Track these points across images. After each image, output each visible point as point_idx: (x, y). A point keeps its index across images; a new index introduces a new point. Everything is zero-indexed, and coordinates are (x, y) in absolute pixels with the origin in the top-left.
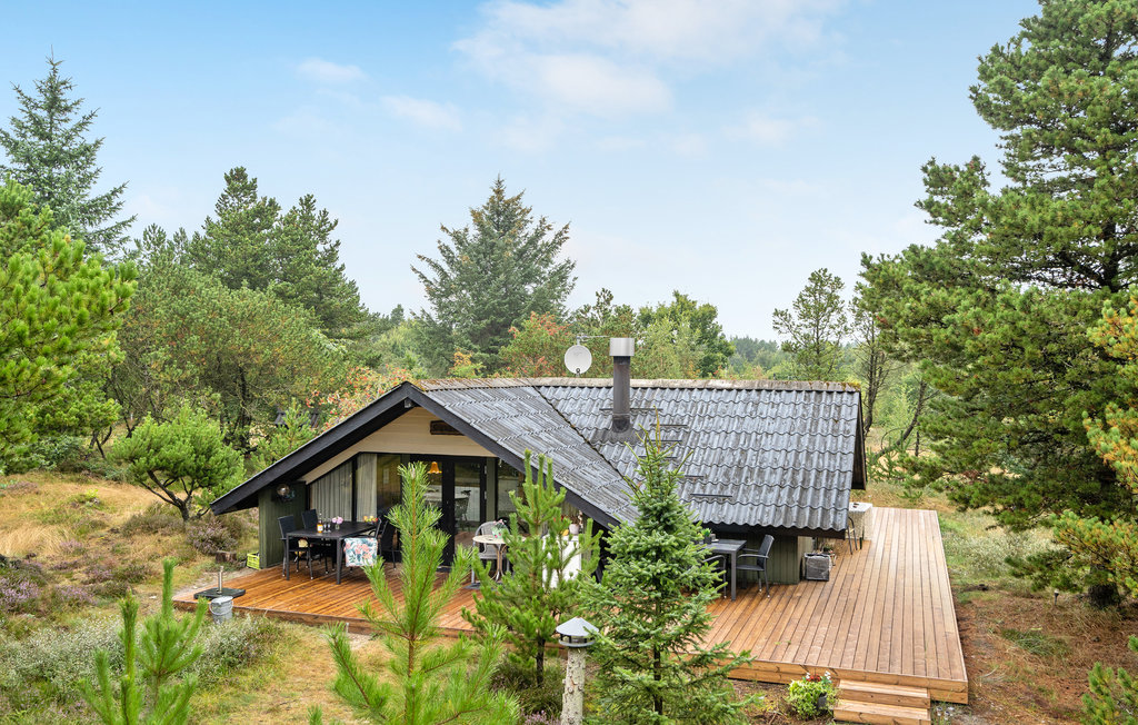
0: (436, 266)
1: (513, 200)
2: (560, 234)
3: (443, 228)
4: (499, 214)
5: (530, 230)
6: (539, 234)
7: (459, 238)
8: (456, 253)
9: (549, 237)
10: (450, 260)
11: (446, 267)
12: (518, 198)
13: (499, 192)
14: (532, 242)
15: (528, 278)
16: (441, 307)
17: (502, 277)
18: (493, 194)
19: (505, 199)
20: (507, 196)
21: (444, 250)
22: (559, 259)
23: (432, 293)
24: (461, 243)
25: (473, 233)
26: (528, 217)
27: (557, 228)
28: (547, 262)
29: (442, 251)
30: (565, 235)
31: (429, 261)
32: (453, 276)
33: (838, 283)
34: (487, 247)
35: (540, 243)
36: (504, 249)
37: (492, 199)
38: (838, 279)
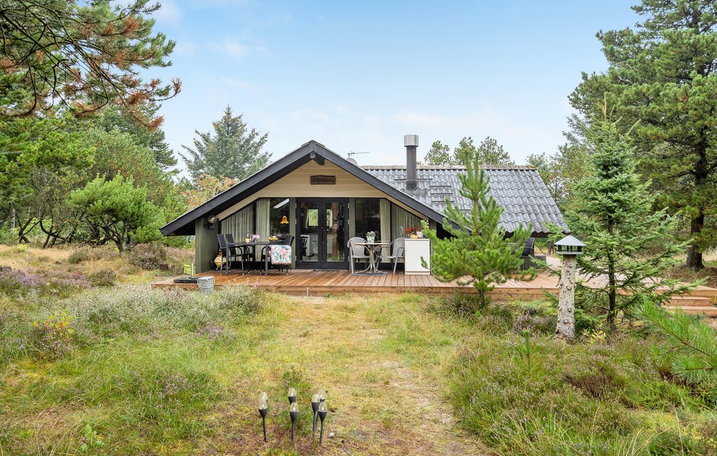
0: (192, 152)
1: (236, 118)
2: (263, 138)
3: (196, 132)
4: (229, 126)
5: (246, 135)
6: (251, 137)
7: (206, 138)
8: (204, 146)
9: (257, 139)
10: (201, 150)
11: (199, 153)
12: (239, 117)
13: (228, 114)
14: (248, 141)
15: (246, 160)
16: (194, 176)
17: (232, 158)
18: (225, 115)
19: (232, 118)
20: (233, 116)
21: (197, 144)
22: (262, 152)
23: (190, 167)
24: (207, 141)
25: (214, 135)
26: (245, 128)
27: (262, 135)
28: (256, 152)
29: (196, 144)
30: (266, 139)
31: (189, 149)
32: (202, 158)
33: (447, 148)
34: (222, 143)
35: (252, 142)
36: (232, 144)
37: (225, 118)
38: (446, 146)
